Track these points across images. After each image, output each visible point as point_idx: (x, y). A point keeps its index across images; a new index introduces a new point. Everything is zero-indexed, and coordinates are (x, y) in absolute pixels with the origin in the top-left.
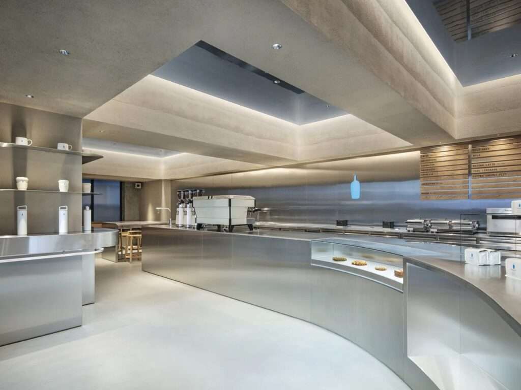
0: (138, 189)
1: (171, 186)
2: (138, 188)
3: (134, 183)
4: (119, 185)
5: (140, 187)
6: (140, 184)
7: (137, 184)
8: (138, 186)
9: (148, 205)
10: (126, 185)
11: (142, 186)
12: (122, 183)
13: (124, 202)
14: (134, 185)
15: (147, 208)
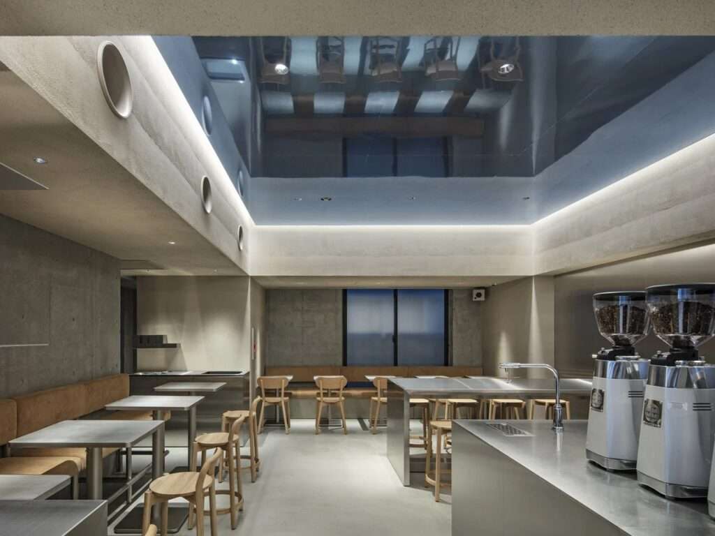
0: (479, 302)
1: (556, 291)
2: (478, 299)
3: (470, 291)
4: (442, 296)
5: (482, 298)
6: (482, 292)
7: (475, 292)
8: (479, 295)
9: (499, 335)
10: (455, 295)
11: (487, 295)
12: (447, 292)
13: (452, 329)
14: (471, 295)
15: (498, 341)
